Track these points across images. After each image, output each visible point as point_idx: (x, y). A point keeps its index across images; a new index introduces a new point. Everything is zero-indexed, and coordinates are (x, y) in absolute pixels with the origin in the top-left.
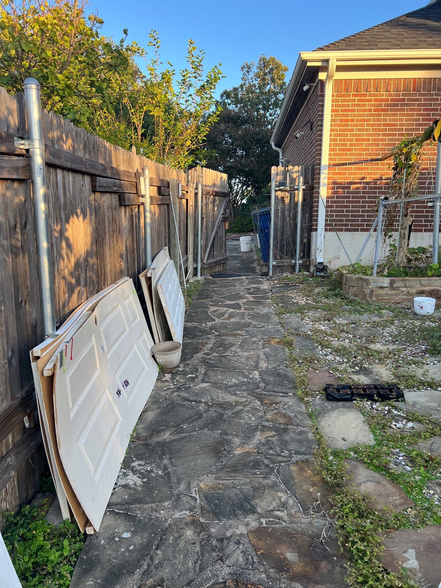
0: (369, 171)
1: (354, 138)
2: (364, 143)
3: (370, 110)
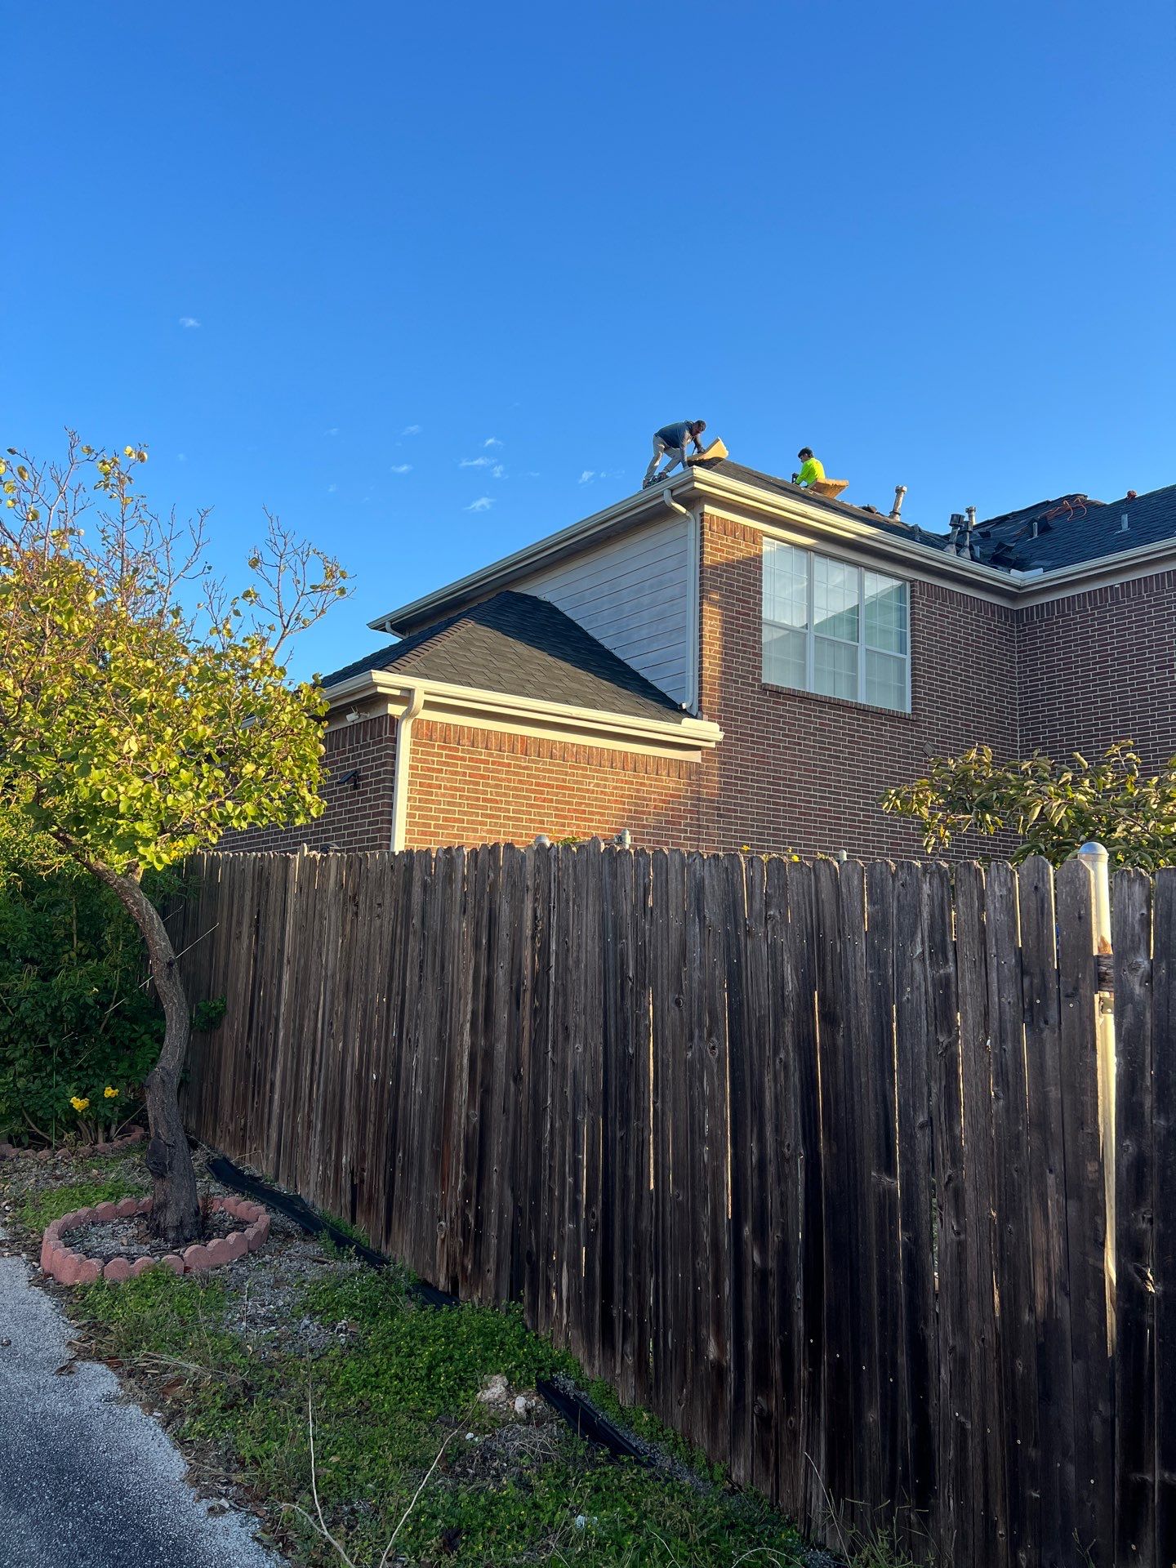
3: (464, 774)
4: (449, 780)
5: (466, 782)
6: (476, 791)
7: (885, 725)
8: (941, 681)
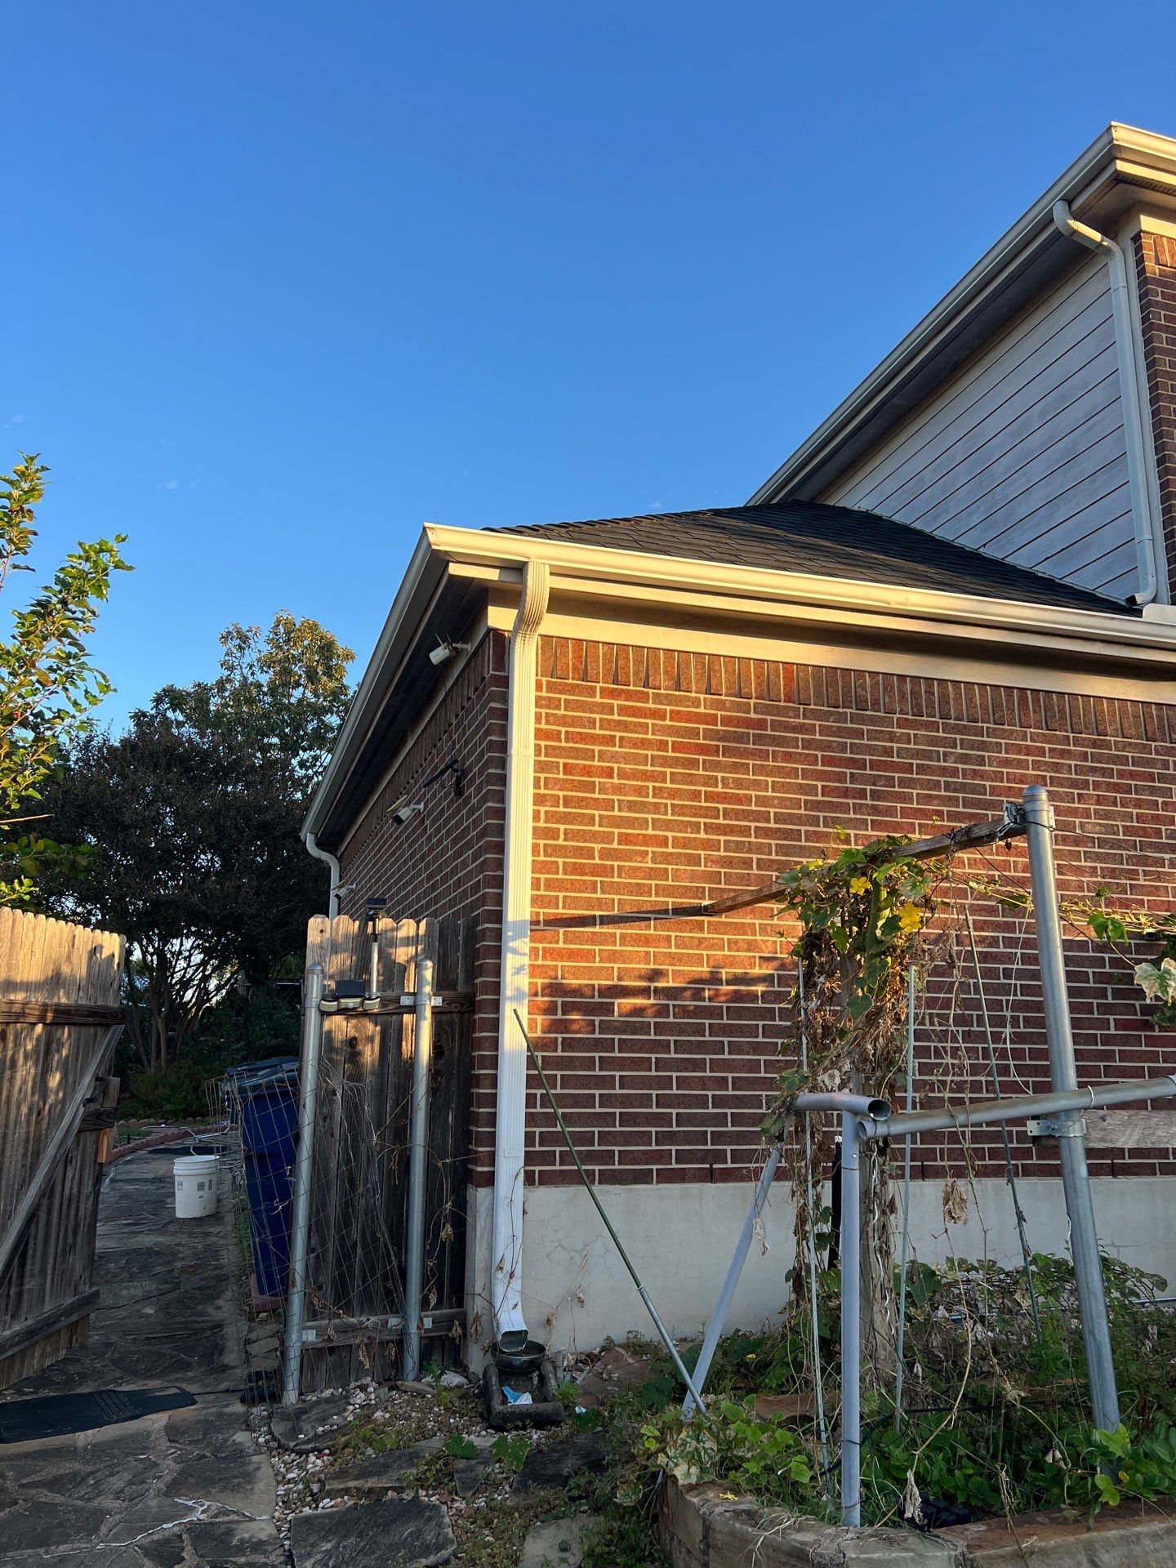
0: (673, 950)
1: (616, 831)
2: (650, 849)
3: (663, 745)
4: (627, 759)
5: (665, 762)
6: (691, 779)
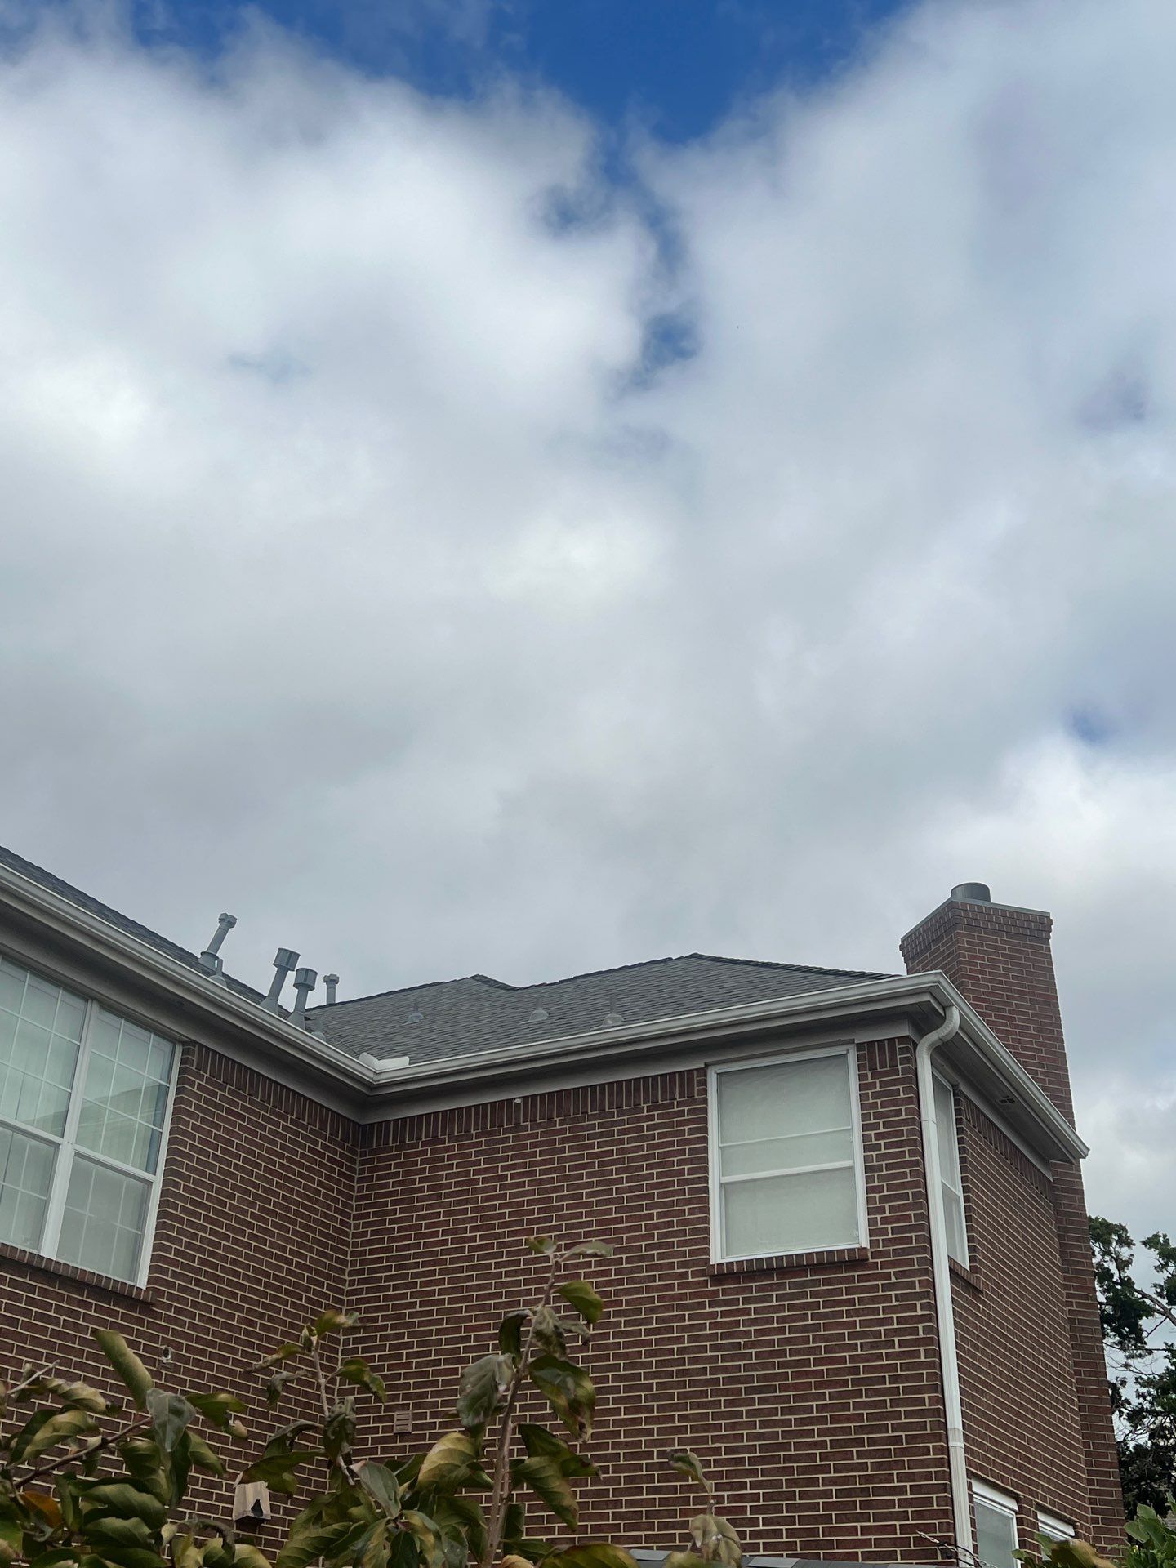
7: (87, 1306)
8: (213, 1233)
